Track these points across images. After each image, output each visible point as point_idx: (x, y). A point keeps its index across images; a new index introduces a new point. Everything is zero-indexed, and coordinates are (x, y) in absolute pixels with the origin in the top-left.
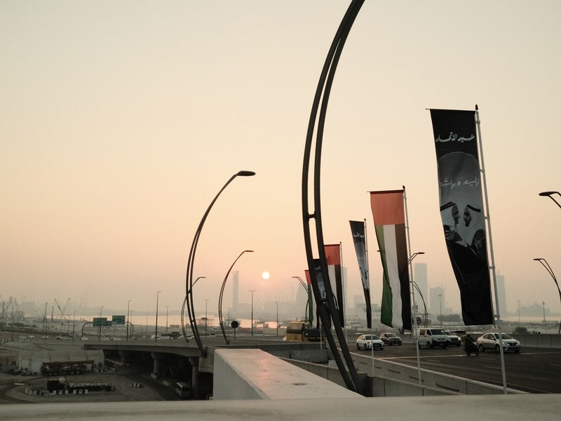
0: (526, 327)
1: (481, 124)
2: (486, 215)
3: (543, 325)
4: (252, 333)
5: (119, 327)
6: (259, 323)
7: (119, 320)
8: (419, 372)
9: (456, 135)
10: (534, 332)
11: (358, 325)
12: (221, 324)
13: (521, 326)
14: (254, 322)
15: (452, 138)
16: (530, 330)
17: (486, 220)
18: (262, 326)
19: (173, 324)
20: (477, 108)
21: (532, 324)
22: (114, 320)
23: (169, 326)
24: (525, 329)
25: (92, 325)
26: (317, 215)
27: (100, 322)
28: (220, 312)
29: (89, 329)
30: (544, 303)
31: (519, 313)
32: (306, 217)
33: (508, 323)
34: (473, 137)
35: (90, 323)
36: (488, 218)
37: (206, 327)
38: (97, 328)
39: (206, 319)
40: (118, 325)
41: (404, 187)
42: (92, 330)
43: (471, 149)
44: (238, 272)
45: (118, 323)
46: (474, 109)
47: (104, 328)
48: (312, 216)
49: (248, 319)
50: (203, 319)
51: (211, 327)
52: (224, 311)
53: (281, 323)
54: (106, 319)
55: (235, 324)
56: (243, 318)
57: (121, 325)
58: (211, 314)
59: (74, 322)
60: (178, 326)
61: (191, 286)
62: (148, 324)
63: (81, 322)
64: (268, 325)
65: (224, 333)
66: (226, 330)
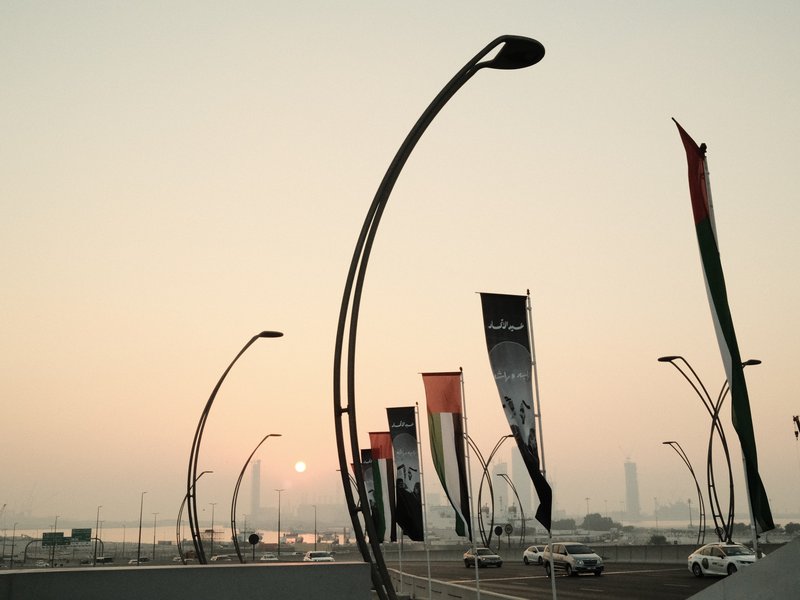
0: (665, 535)
1: (532, 310)
2: (536, 413)
3: (689, 532)
4: (279, 550)
5: (81, 545)
6: (288, 536)
7: (82, 535)
8: (479, 595)
9: (507, 323)
10: (676, 542)
11: (433, 537)
12: (234, 538)
13: (659, 534)
14: (282, 535)
15: (503, 326)
16: (670, 539)
17: (537, 419)
18: (294, 540)
19: (162, 540)
20: (528, 293)
21: (674, 531)
22: (74, 535)
23: (156, 543)
24: (663, 538)
25: (39, 544)
26: (351, 410)
27: (53, 540)
28: (233, 522)
29: (36, 550)
30: (689, 501)
31: (657, 516)
32: (338, 411)
33: (642, 530)
34: (522, 327)
35: (36, 540)
36: (539, 415)
37: (212, 543)
38: (47, 549)
39: (212, 531)
40: (80, 543)
41: (461, 369)
42: (40, 552)
43: (523, 338)
44: (259, 461)
45: (80, 540)
46: (525, 294)
47: (58, 548)
48: (344, 411)
49: (274, 530)
50: (207, 531)
51: (220, 543)
52: (239, 519)
53: (321, 536)
54: (62, 534)
55: (254, 539)
56: (267, 530)
57: (85, 543)
58: (220, 524)
59: (14, 539)
60: (170, 543)
61: (195, 480)
62: (126, 541)
63: (23, 539)
64: (302, 539)
65: (238, 551)
66: (241, 548)
